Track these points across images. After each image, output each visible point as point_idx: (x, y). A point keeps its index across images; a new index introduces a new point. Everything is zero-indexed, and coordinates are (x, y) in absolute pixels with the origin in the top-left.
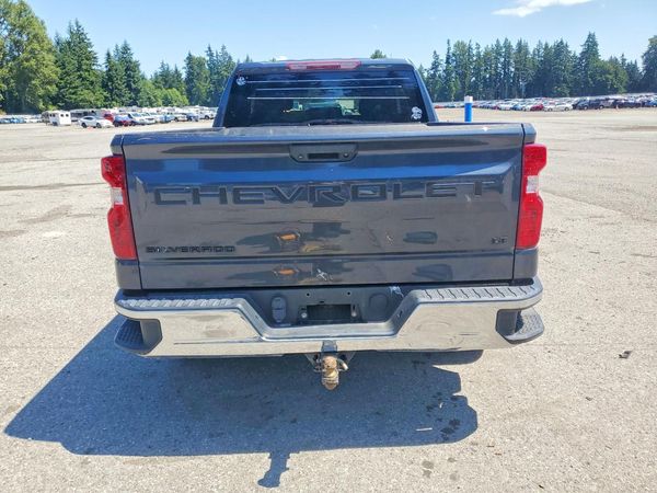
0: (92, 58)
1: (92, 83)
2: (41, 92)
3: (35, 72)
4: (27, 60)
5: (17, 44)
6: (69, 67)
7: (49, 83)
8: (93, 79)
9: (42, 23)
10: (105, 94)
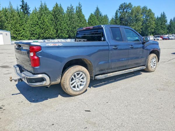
0: (166, 21)
1: (164, 28)
2: (150, 31)
3: (149, 26)
4: (148, 24)
5: (147, 20)
6: (159, 24)
7: (152, 29)
8: (165, 27)
9: (154, 14)
10: (167, 31)
